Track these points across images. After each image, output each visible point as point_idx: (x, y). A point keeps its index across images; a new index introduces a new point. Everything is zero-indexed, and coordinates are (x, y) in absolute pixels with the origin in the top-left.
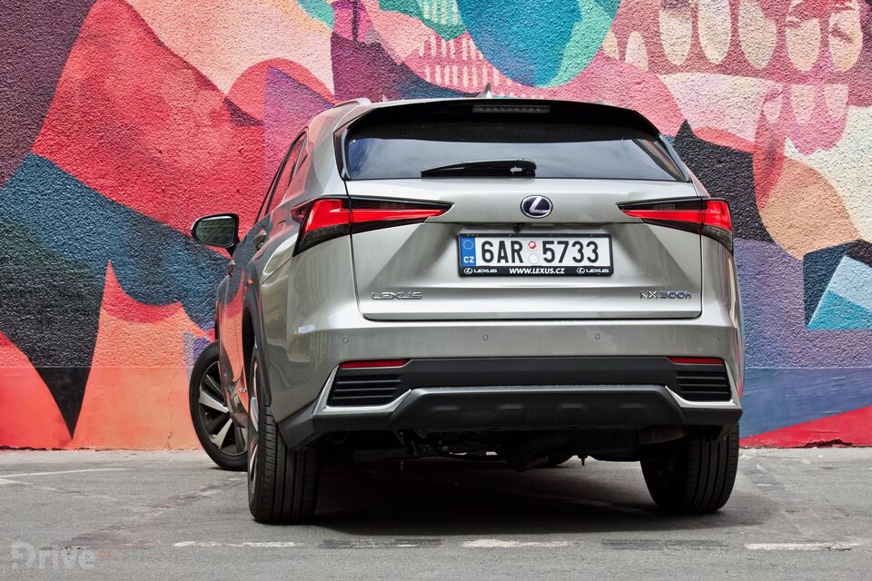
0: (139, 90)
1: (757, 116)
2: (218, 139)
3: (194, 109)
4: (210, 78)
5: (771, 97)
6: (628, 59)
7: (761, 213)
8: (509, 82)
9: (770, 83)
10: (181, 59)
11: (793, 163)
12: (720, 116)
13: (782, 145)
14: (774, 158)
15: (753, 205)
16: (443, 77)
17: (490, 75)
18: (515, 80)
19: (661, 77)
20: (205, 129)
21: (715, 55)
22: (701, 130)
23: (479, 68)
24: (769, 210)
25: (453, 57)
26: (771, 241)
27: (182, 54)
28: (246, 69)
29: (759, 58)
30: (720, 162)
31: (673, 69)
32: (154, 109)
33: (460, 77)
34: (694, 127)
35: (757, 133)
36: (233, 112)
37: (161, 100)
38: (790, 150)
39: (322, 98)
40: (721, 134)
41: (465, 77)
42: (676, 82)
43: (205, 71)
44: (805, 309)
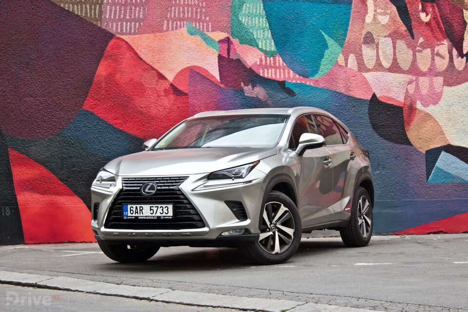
0: (131, 80)
1: (405, 91)
2: (168, 102)
3: (157, 88)
4: (164, 74)
5: (410, 82)
6: (349, 66)
7: (407, 133)
8: (297, 76)
9: (410, 76)
10: (150, 66)
11: (421, 111)
12: (389, 91)
13: (415, 103)
14: (412, 109)
15: (404, 129)
16: (268, 74)
17: (289, 73)
18: (300, 75)
19: (363, 74)
20: (162, 97)
21: (386, 64)
22: (381, 97)
23: (284, 70)
24: (410, 132)
25: (272, 65)
26: (411, 145)
27: (151, 64)
28: (180, 70)
29: (405, 65)
30: (389, 111)
31: (369, 70)
32: (139, 88)
33: (276, 74)
34: (378, 96)
35: (405, 98)
36: (174, 89)
37: (142, 84)
38: (419, 105)
39: (214, 83)
40: (389, 99)
41: (278, 74)
42: (369, 76)
43: (162, 71)
44: (426, 174)
